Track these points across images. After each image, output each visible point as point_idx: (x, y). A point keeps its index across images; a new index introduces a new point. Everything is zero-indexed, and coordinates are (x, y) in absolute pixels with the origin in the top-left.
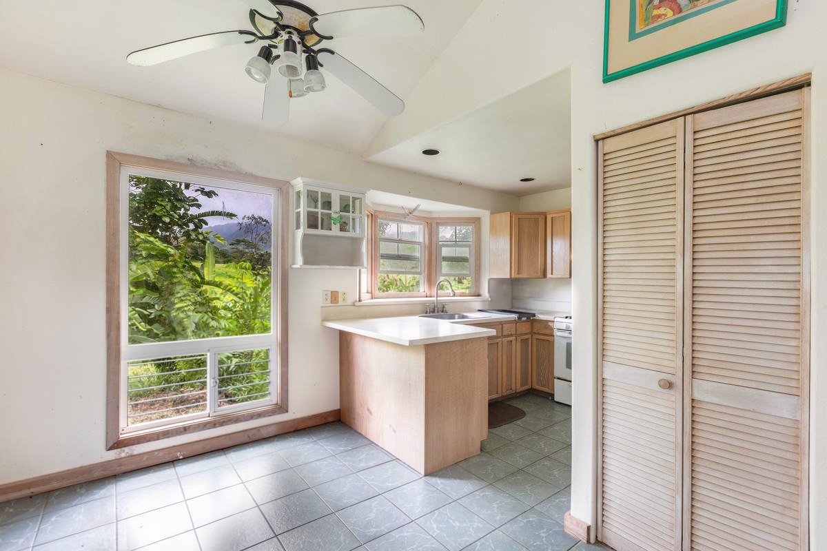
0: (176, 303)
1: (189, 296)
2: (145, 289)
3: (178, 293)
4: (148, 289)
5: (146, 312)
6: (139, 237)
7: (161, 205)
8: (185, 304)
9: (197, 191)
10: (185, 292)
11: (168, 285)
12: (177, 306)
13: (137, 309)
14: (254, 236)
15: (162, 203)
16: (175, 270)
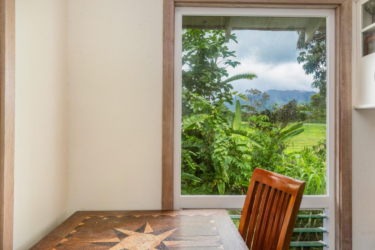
0: (215, 149)
1: (224, 142)
2: (195, 137)
3: (216, 140)
4: (196, 137)
5: (195, 155)
6: (192, 96)
7: (205, 75)
8: (221, 150)
9: (226, 63)
10: (222, 139)
11: (209, 133)
12: (216, 151)
13: (190, 152)
14: (252, 103)
15: (206, 73)
16: (215, 121)
